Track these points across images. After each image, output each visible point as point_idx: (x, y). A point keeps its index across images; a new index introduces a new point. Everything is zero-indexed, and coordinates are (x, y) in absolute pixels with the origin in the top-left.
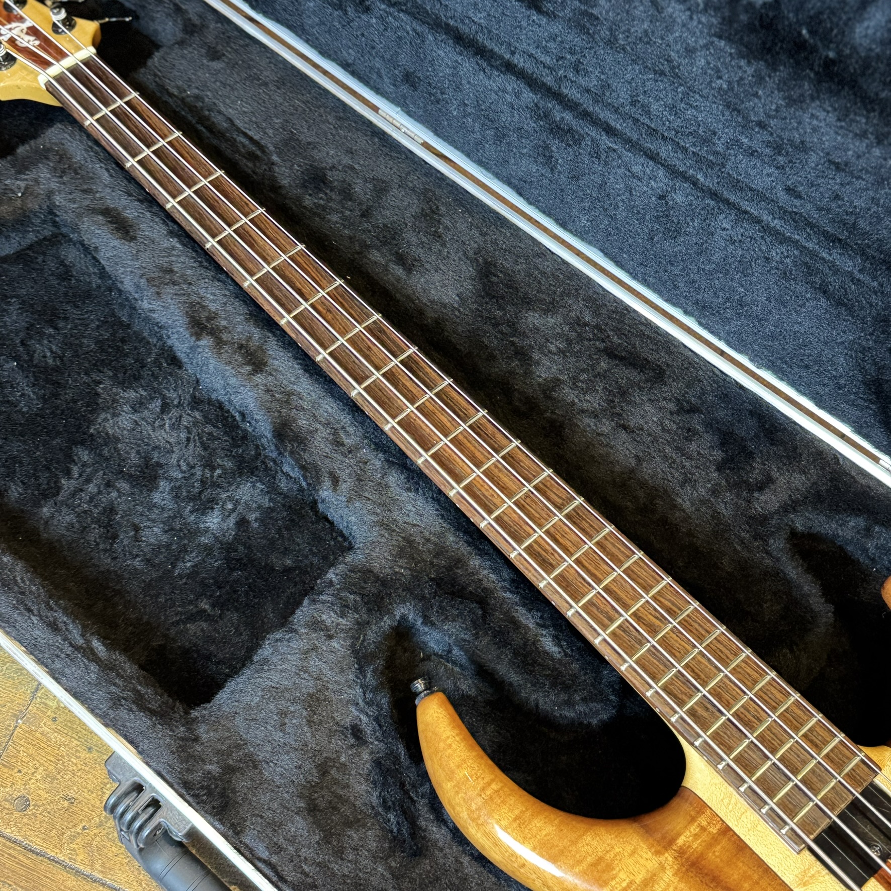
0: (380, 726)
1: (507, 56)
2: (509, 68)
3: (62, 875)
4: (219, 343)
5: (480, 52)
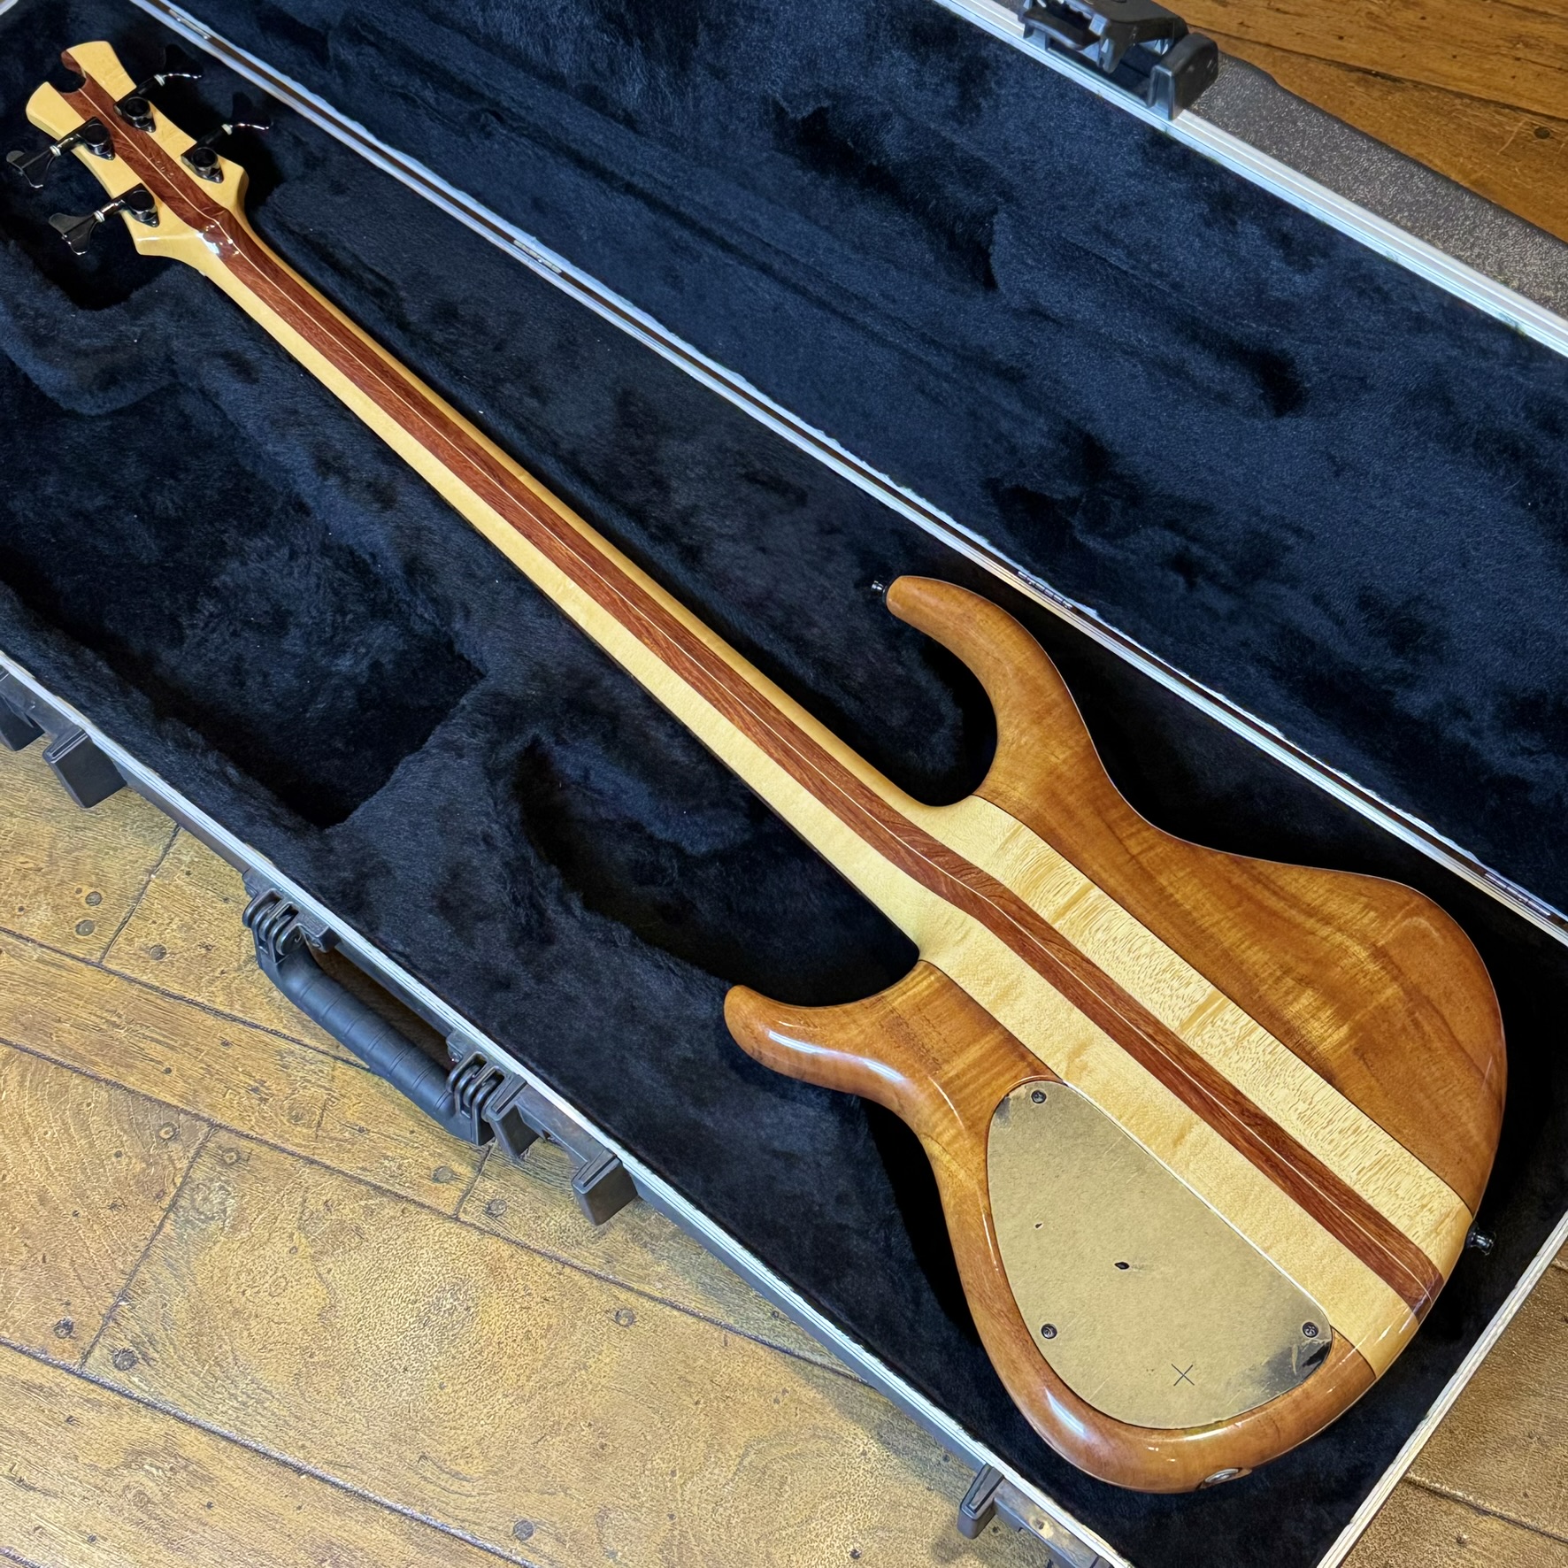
0: (511, 832)
1: (628, 177)
2: (629, 189)
3: (200, 1016)
4: (347, 481)
5: (602, 174)
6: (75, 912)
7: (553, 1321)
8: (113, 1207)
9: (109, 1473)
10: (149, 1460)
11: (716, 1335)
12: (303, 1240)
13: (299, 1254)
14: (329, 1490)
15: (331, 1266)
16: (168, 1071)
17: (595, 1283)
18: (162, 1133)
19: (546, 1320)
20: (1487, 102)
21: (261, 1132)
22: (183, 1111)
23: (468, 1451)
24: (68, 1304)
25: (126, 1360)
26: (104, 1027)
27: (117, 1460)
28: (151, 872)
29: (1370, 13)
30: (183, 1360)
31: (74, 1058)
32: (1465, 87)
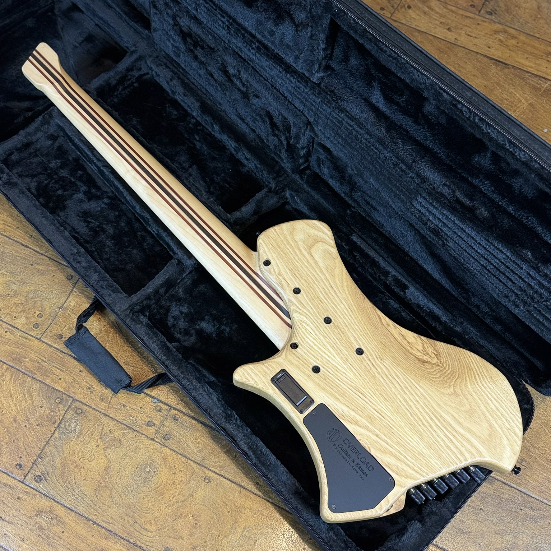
6: (33, 320)
7: (183, 479)
8: (38, 425)
9: (31, 517)
10: (44, 514)
11: (237, 489)
12: (101, 443)
13: (99, 448)
14: (104, 531)
15: (110, 452)
16: (60, 379)
17: (198, 466)
18: (57, 401)
19: (180, 478)
20: (537, 76)
21: (90, 403)
22: (64, 393)
23: (151, 522)
24: (21, 457)
25: (38, 479)
26: (40, 361)
27: (34, 513)
28: (60, 308)
29: (500, 40)
30: (58, 481)
31: (29, 371)
32: (529, 69)
